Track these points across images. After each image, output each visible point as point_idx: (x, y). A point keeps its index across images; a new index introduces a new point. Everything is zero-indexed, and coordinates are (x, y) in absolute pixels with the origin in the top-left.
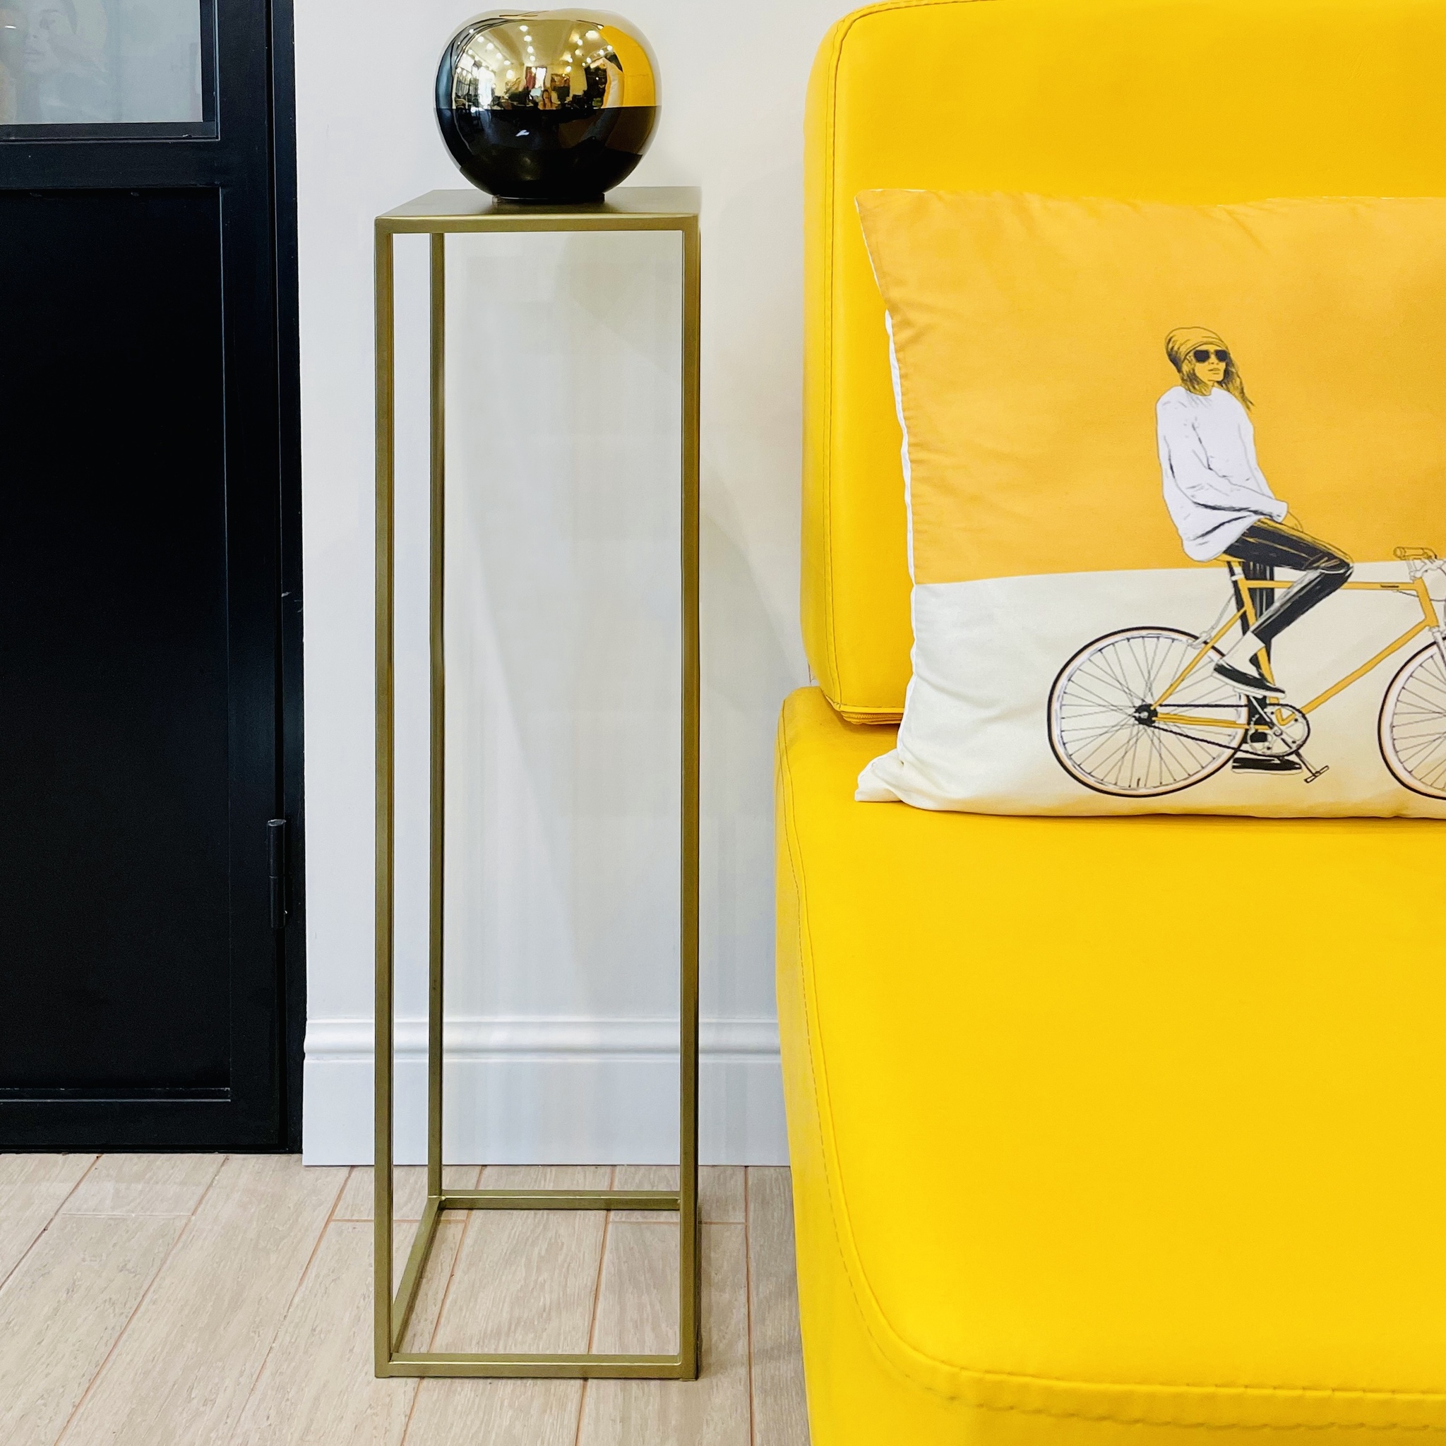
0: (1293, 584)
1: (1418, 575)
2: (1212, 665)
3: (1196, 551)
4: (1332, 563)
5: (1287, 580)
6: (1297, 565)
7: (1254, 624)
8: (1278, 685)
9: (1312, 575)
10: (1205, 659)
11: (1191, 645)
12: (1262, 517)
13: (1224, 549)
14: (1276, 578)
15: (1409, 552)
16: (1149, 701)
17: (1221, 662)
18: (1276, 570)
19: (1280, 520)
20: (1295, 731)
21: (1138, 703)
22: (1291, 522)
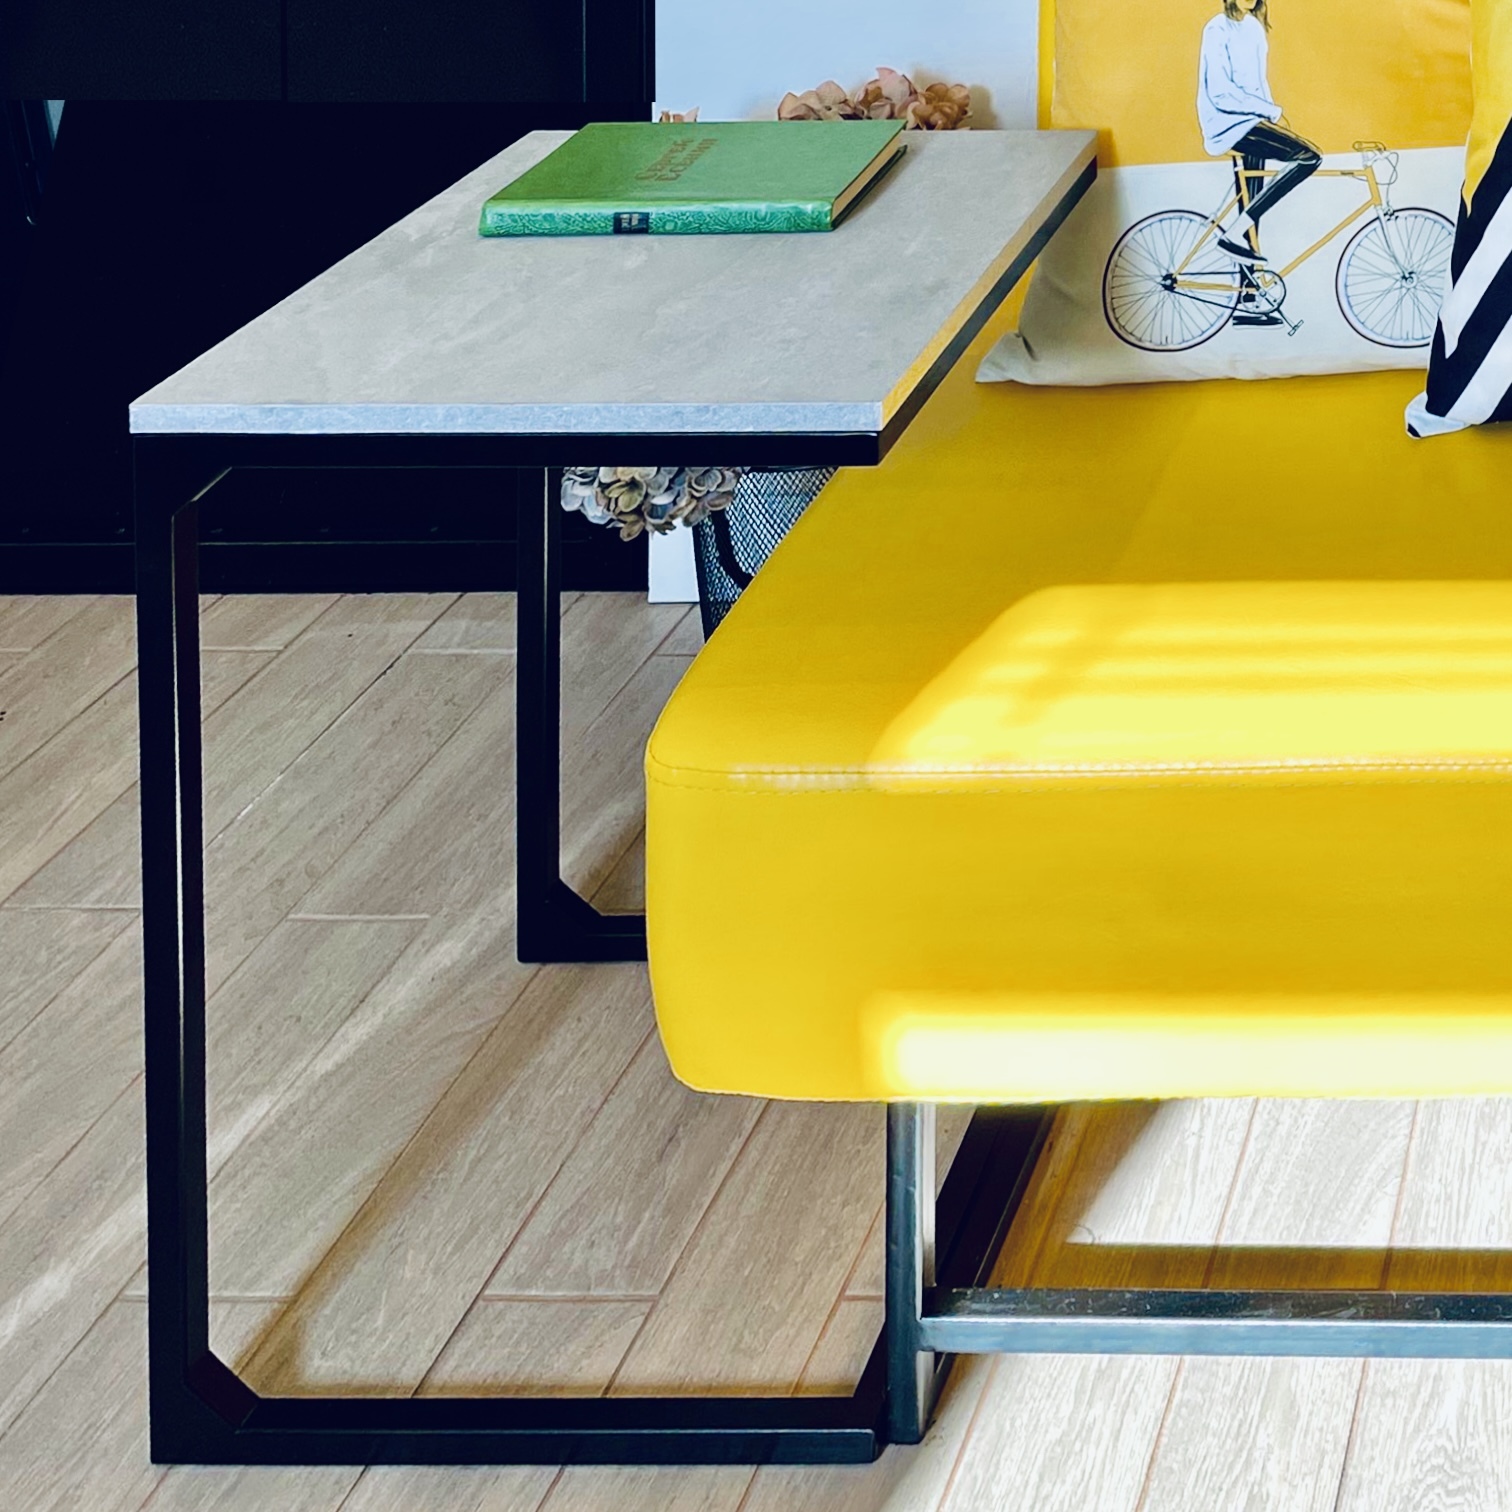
0: (1277, 173)
1: (1369, 164)
2: (1216, 241)
3: (1211, 148)
4: (1309, 155)
5: (1275, 169)
6: (1282, 157)
7: (1247, 206)
8: (1263, 255)
9: (1292, 165)
10: (1212, 236)
11: (1202, 224)
12: (1262, 120)
13: (1232, 145)
14: (1266, 168)
15: (1364, 145)
16: (1172, 271)
17: (1223, 238)
18: (1268, 161)
19: (1275, 122)
20: (1275, 292)
21: (1164, 273)
22: (1283, 123)
